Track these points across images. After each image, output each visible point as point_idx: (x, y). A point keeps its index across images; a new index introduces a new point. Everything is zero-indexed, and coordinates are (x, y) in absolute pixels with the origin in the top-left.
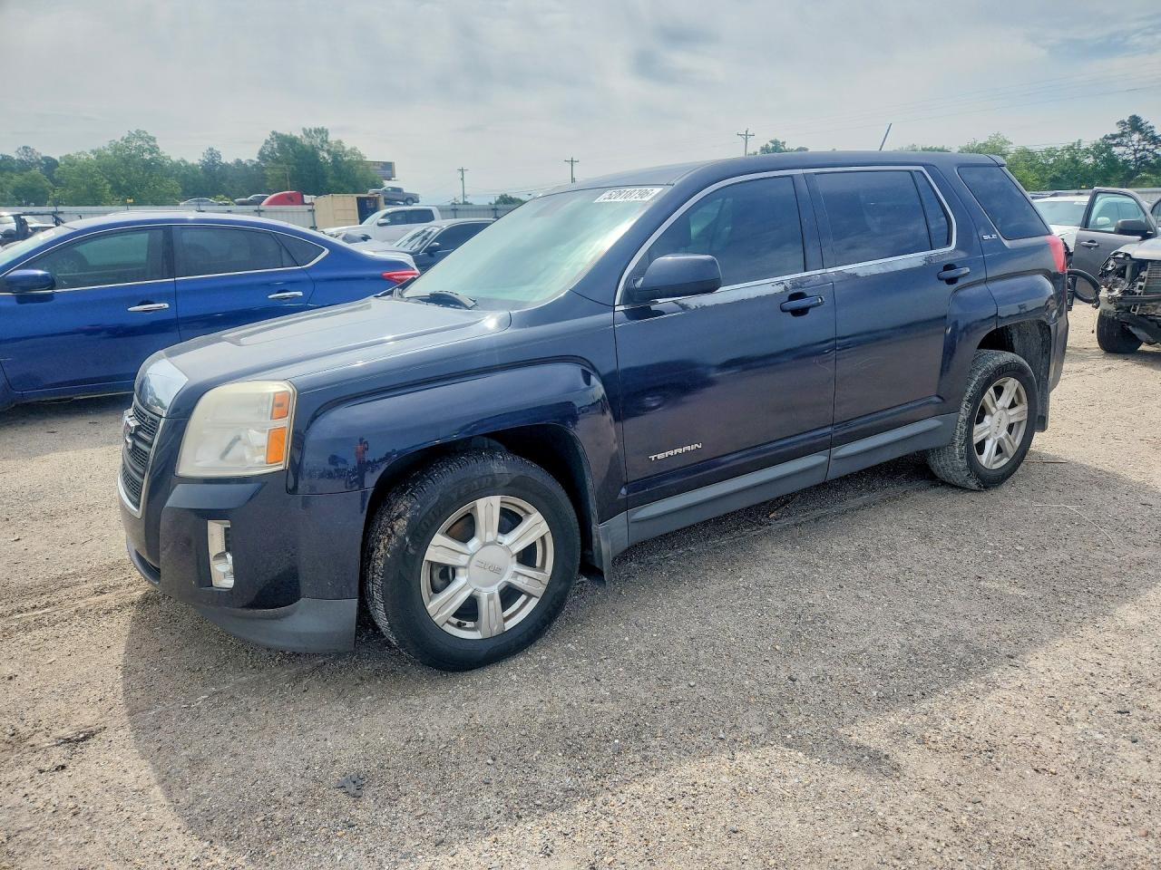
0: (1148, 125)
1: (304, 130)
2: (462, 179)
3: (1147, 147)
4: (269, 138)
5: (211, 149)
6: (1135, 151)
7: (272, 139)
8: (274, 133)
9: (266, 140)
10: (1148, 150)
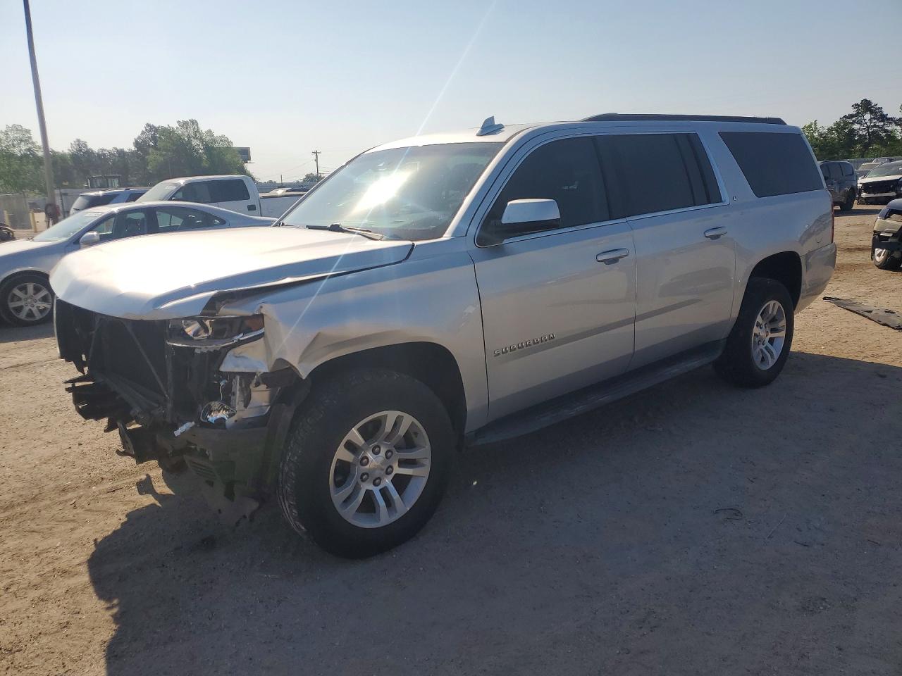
0: (877, 106)
1: (178, 122)
2: (316, 160)
3: (877, 124)
4: (144, 130)
5: (78, 140)
6: (868, 127)
7: (146, 130)
8: (148, 125)
9: (143, 131)
10: (878, 126)
